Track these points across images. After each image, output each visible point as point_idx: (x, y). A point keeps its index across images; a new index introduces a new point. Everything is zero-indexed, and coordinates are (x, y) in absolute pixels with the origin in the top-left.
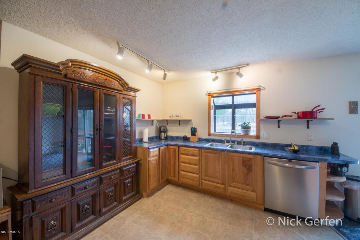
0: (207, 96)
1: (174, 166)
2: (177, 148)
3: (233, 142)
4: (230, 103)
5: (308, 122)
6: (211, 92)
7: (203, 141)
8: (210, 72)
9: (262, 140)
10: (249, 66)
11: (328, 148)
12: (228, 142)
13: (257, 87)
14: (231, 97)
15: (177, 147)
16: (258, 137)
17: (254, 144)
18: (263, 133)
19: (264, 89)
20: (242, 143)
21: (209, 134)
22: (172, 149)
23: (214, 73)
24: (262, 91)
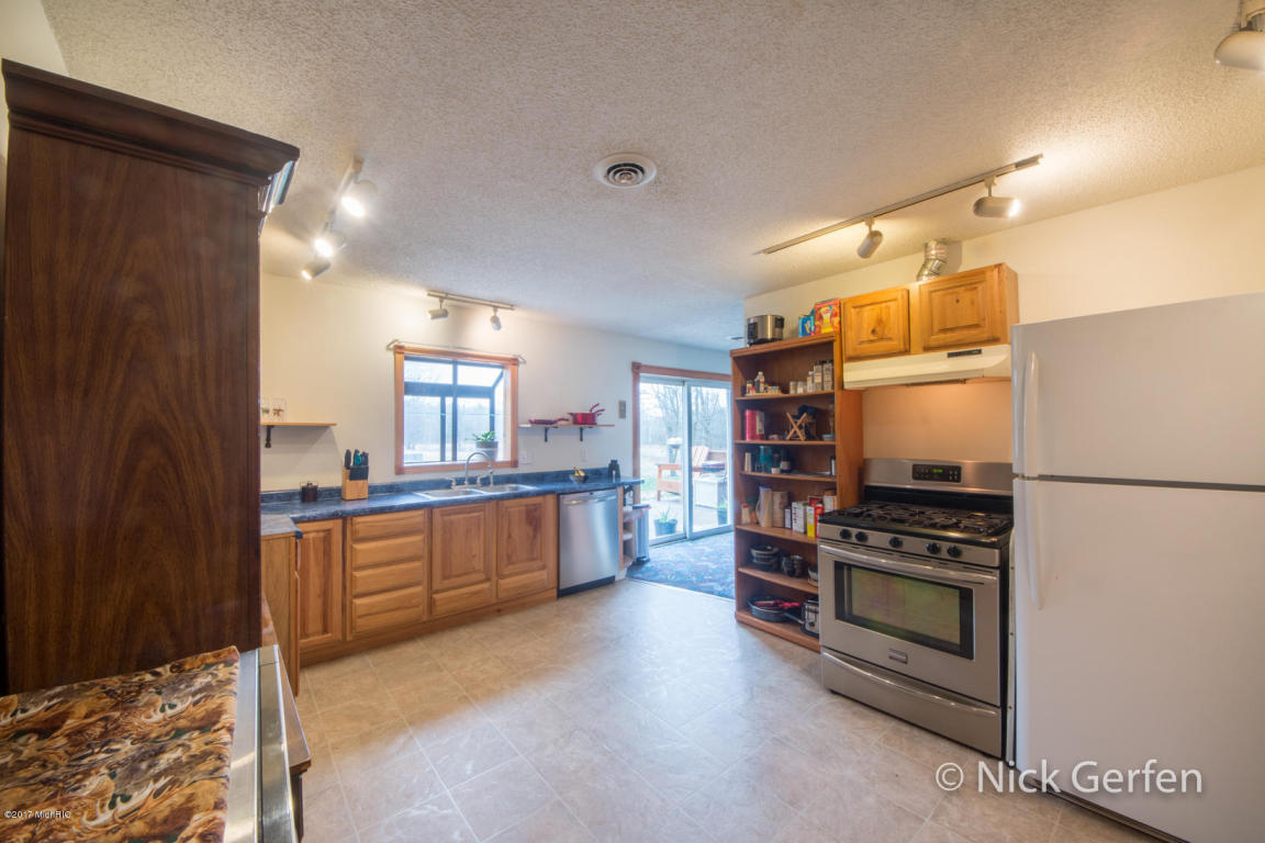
0: (391, 354)
1: (325, 594)
2: (336, 525)
3: (472, 481)
4: (449, 381)
5: (581, 430)
6: (406, 345)
7: (382, 492)
8: (426, 293)
9: (522, 470)
10: (512, 309)
11: (604, 469)
12: (460, 482)
13: (511, 356)
14: (450, 367)
15: (340, 522)
16: (514, 464)
17: (509, 479)
18: (523, 456)
19: (525, 362)
20: (492, 481)
21: (400, 470)
22: (312, 535)
23: (437, 300)
24: (521, 366)
